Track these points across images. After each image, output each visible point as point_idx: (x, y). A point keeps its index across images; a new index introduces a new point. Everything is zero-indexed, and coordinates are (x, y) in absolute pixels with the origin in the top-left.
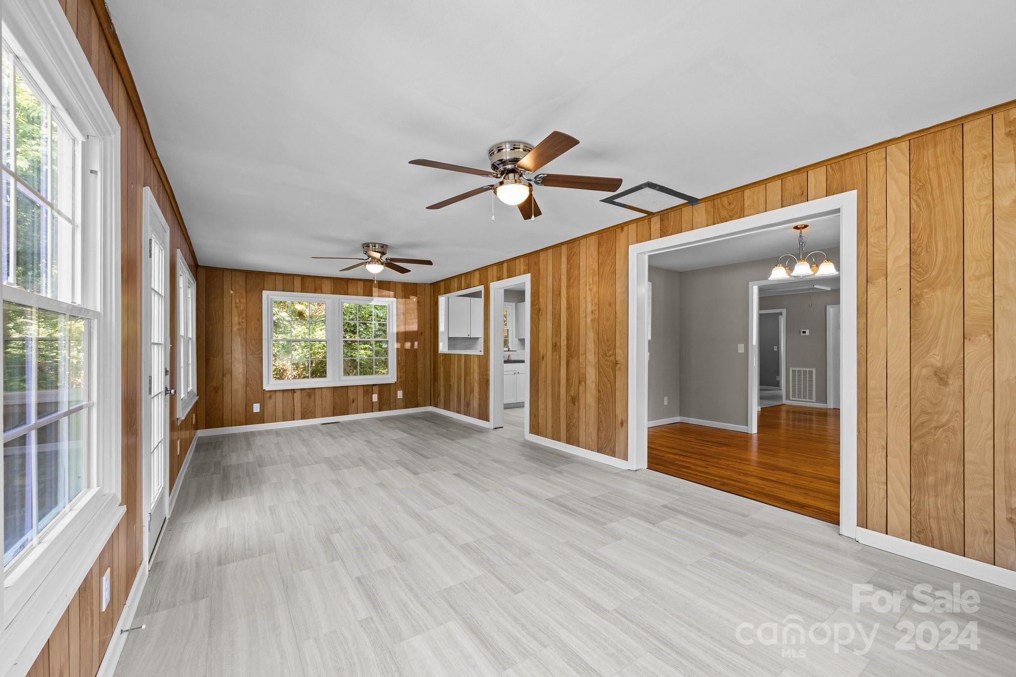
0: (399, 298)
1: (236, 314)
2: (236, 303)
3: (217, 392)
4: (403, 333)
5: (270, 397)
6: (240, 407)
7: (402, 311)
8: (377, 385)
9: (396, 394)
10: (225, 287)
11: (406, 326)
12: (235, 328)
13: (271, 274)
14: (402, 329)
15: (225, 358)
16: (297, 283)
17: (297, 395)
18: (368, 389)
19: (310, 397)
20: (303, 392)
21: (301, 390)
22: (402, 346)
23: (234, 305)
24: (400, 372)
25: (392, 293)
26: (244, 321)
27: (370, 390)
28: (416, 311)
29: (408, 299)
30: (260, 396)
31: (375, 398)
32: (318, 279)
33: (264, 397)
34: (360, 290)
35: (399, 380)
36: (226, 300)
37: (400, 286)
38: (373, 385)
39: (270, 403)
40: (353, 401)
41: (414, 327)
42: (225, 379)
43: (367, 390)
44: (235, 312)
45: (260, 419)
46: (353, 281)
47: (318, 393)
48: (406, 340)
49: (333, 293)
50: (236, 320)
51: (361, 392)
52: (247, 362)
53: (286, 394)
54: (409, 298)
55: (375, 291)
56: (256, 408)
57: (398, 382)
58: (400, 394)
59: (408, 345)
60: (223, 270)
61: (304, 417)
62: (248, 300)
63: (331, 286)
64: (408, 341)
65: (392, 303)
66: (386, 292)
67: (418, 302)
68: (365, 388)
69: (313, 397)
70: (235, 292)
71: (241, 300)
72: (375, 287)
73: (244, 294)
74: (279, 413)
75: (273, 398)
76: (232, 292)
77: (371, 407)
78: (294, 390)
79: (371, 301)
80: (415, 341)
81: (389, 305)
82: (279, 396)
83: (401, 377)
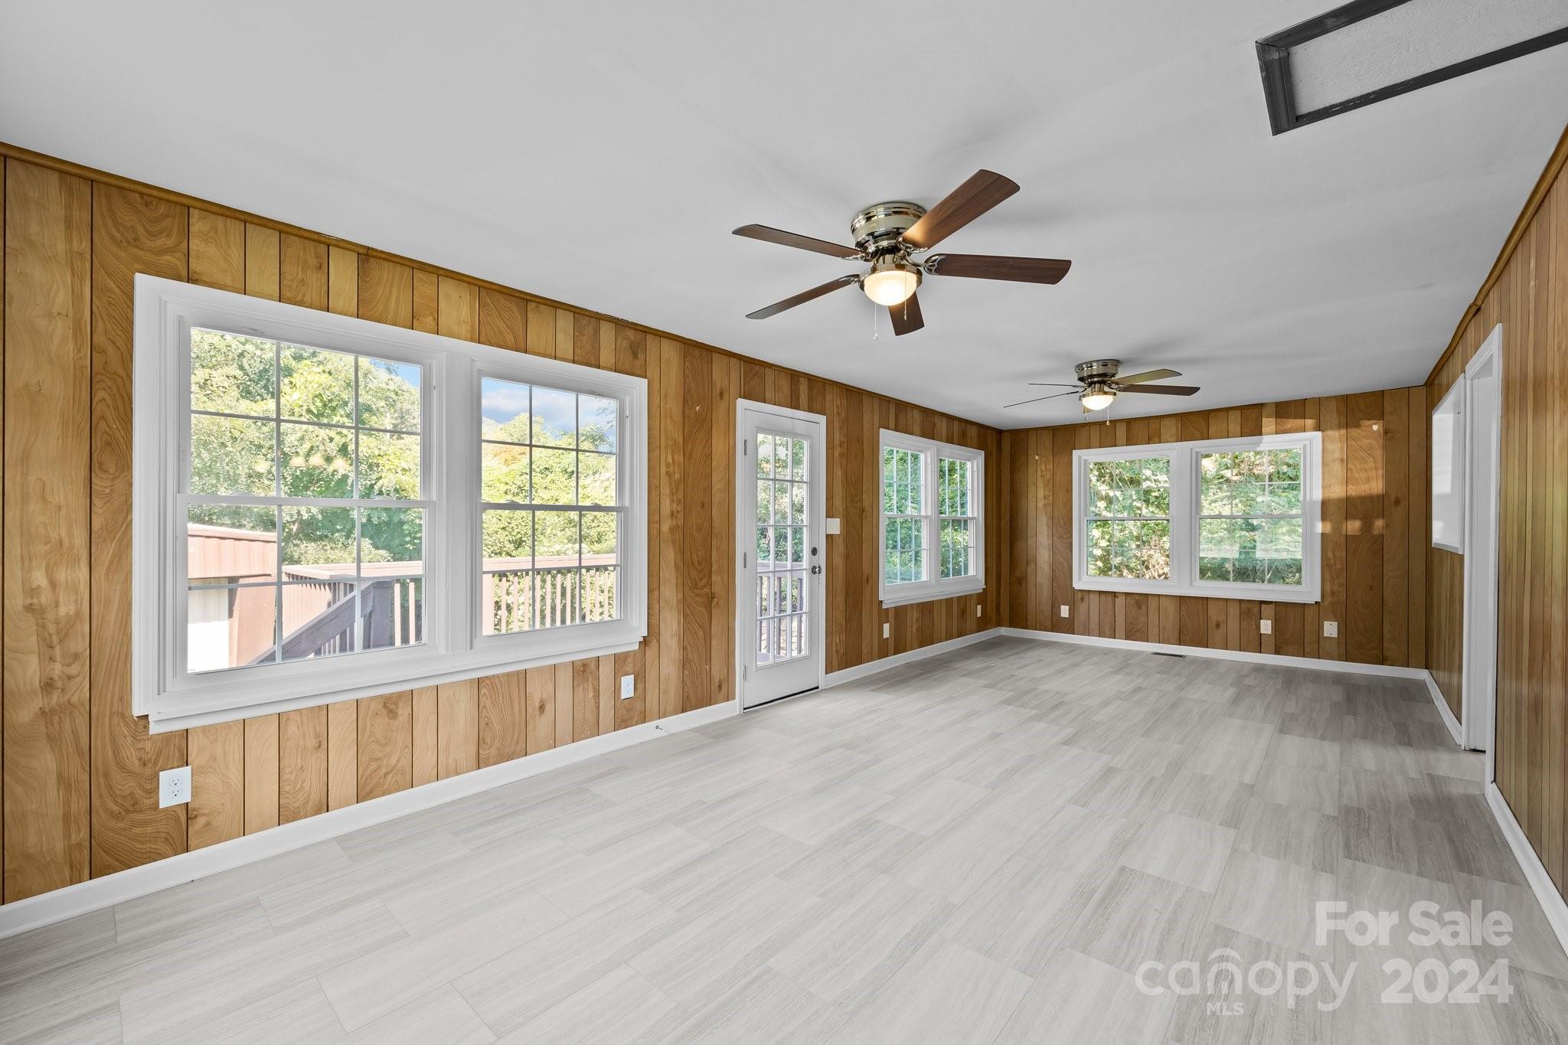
0: (1332, 429)
1: (1042, 485)
2: (1042, 471)
3: (1020, 583)
4: (1339, 500)
5: (1082, 599)
6: (1046, 609)
7: (1337, 455)
8: (1271, 602)
9: (1320, 628)
10: (1030, 452)
11: (1350, 487)
12: (1041, 504)
13: (1083, 425)
14: (1338, 492)
15: (1029, 543)
16: (1121, 433)
17: (1121, 601)
18: (1252, 610)
19: (1139, 607)
20: (1129, 598)
21: (1127, 594)
22: (1336, 529)
23: (1039, 474)
24: (1332, 583)
25: (1310, 422)
26: (1051, 494)
27: (1256, 610)
28: (1379, 453)
29: (1355, 430)
30: (1070, 595)
31: (1266, 627)
32: (1153, 421)
33: (1077, 598)
34: (1235, 427)
35: (1329, 599)
36: (1031, 468)
37: (1333, 405)
38: (1262, 602)
39: (1082, 607)
40: (1218, 626)
41: (1376, 486)
42: (1029, 569)
43: (1249, 610)
44: (1041, 485)
45: (1068, 627)
46: (1219, 414)
47: (1153, 603)
48: (1348, 516)
49: (1181, 438)
50: (1041, 493)
51: (1234, 611)
52: (1053, 548)
53: (1103, 597)
54: (1358, 426)
55: (1268, 423)
56: (1065, 611)
57: (1327, 602)
58: (1330, 629)
59: (1354, 526)
60: (1027, 431)
61: (1129, 636)
62: (1055, 465)
63: (1177, 427)
64: (1354, 518)
65: (1311, 441)
66: (1292, 423)
67: (1386, 432)
68: (1243, 605)
69: (1144, 607)
70: (1041, 457)
71: (1047, 467)
72: (1268, 417)
73: (1051, 457)
74: (1094, 625)
75: (1086, 599)
76: (1037, 457)
77: (1258, 643)
78: (1115, 592)
79: (1259, 443)
80: (1377, 517)
81: (1305, 446)
82: (1094, 599)
83: (1333, 593)
